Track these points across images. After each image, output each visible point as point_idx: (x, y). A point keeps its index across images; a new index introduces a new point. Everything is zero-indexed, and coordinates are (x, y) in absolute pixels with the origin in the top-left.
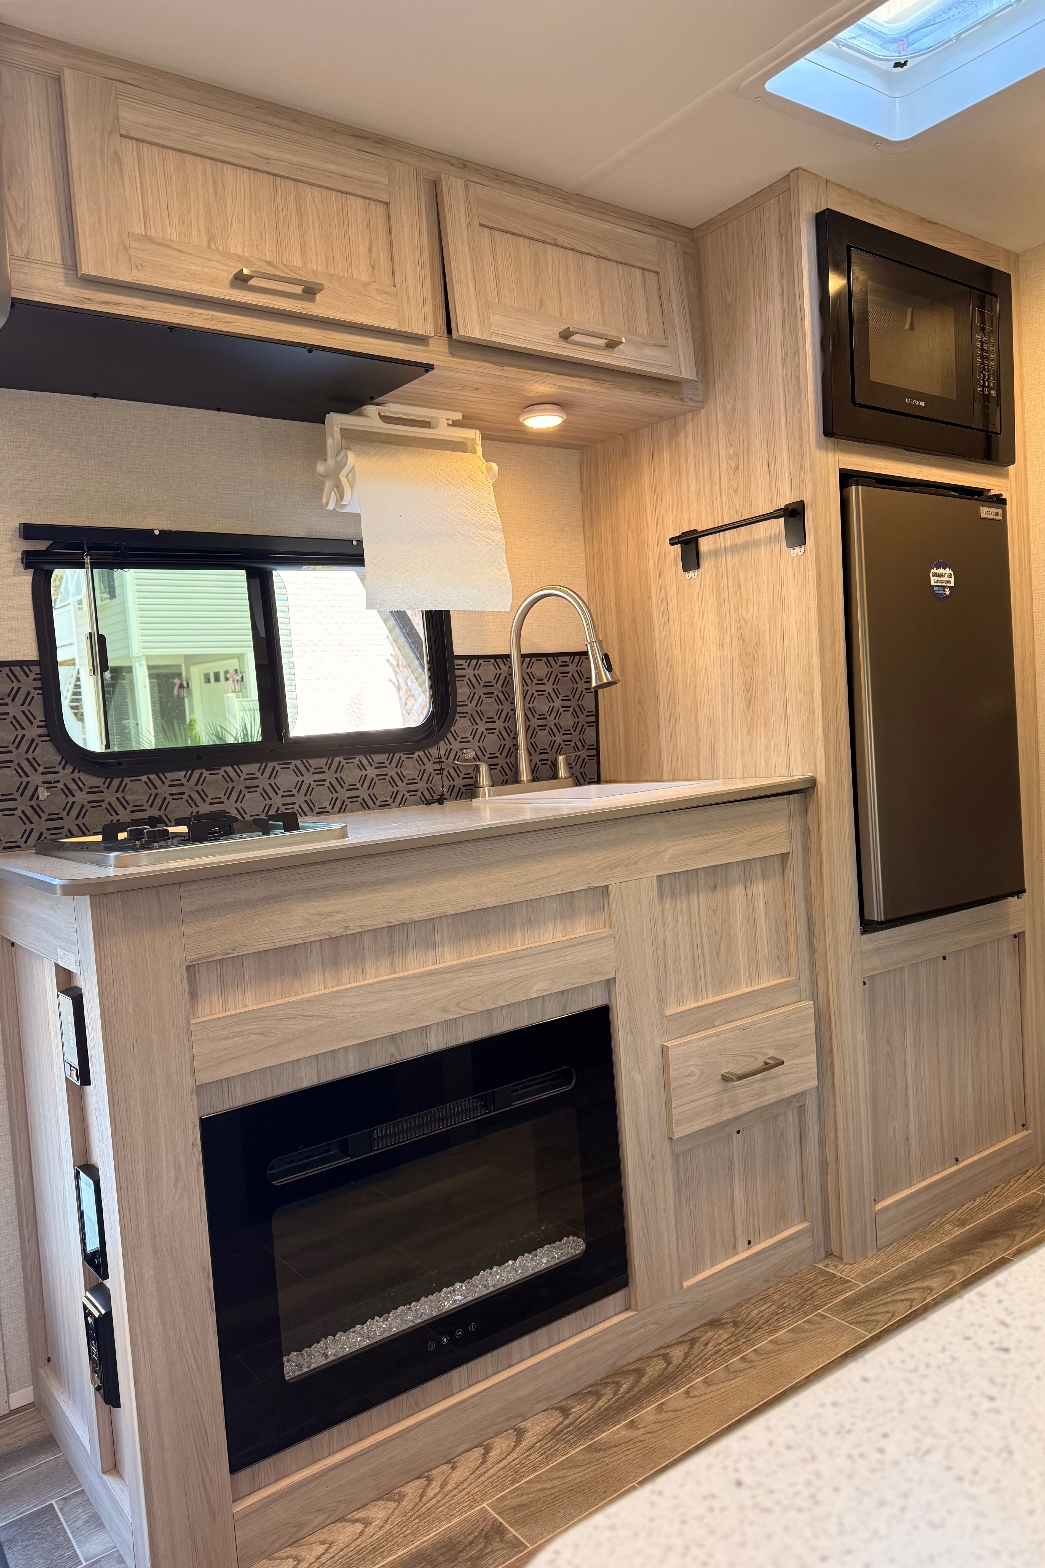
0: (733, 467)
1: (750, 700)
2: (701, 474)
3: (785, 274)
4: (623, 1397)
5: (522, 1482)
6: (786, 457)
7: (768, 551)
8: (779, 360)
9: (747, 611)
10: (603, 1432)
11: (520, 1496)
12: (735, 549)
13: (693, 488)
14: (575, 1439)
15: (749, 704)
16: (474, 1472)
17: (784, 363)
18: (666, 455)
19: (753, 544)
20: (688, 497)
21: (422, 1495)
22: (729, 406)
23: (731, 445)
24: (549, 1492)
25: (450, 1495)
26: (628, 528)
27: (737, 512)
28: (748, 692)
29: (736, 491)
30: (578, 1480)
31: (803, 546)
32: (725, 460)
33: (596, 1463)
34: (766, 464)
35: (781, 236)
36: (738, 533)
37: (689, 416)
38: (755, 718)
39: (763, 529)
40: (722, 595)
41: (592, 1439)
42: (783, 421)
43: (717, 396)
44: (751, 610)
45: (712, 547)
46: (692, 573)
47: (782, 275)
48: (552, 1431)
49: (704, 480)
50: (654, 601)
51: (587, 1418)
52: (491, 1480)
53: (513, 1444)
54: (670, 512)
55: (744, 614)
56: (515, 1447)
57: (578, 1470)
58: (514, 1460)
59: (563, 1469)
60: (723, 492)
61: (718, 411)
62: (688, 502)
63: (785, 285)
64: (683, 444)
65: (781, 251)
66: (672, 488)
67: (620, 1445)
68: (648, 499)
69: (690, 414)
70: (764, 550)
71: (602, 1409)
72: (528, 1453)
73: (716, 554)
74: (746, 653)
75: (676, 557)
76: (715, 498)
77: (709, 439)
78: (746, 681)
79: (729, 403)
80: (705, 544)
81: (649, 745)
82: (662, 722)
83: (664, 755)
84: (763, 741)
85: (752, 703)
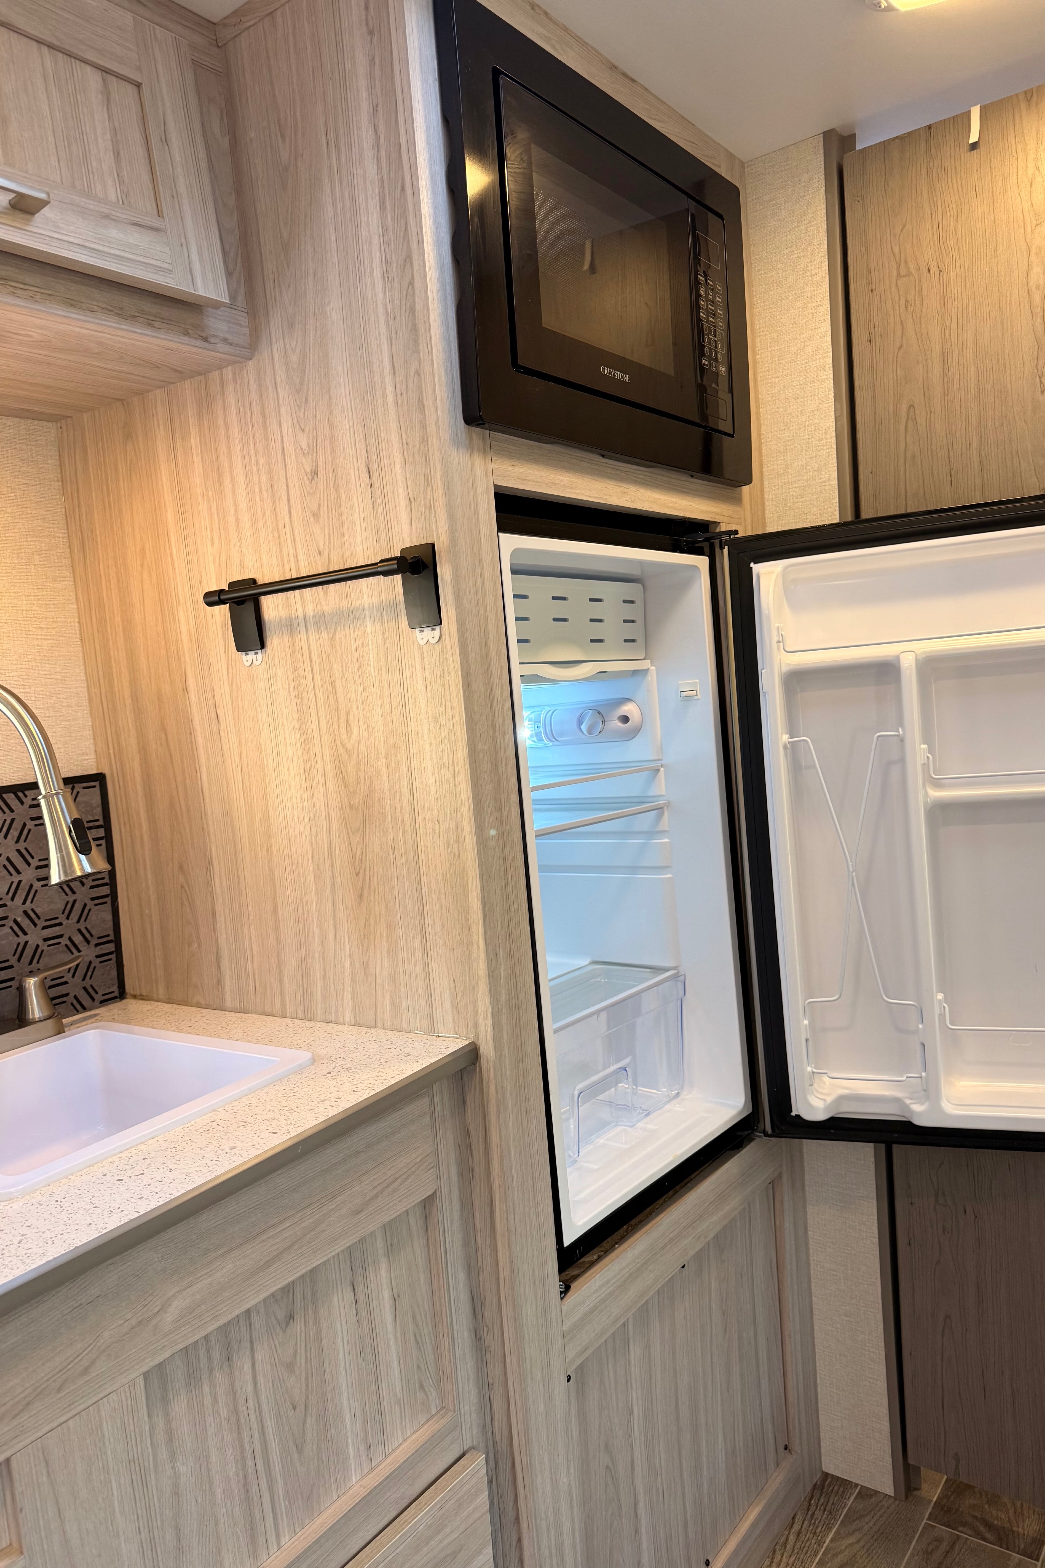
0: (308, 470)
1: (362, 889)
2: (256, 478)
3: (380, 109)
6: (399, 461)
7: (379, 629)
8: (377, 273)
9: (349, 734)
12: (321, 621)
13: (243, 504)
15: (361, 896)
17: (385, 277)
18: (194, 440)
20: (237, 519)
22: (294, 358)
23: (303, 430)
26: (142, 565)
27: (320, 553)
28: (357, 874)
29: (316, 515)
31: (437, 628)
32: (293, 456)
34: (365, 470)
35: (371, 33)
36: (326, 593)
37: (228, 372)
38: (372, 922)
39: (367, 591)
40: (306, 701)
42: (390, 389)
43: (274, 339)
44: (355, 731)
45: (283, 613)
46: (251, 655)
47: (375, 109)
49: (260, 490)
50: (193, 697)
54: (209, 542)
55: (344, 736)
60: (294, 515)
61: (277, 367)
62: (238, 526)
63: (382, 128)
64: (221, 422)
65: (372, 61)
66: (208, 500)
68: (170, 516)
69: (229, 368)
70: (371, 629)
73: (290, 626)
74: (352, 807)
75: (224, 625)
76: (281, 526)
77: (264, 416)
78: (354, 857)
79: (293, 351)
80: (270, 608)
81: (199, 946)
82: (219, 908)
83: (225, 964)
84: (386, 963)
85: (366, 895)
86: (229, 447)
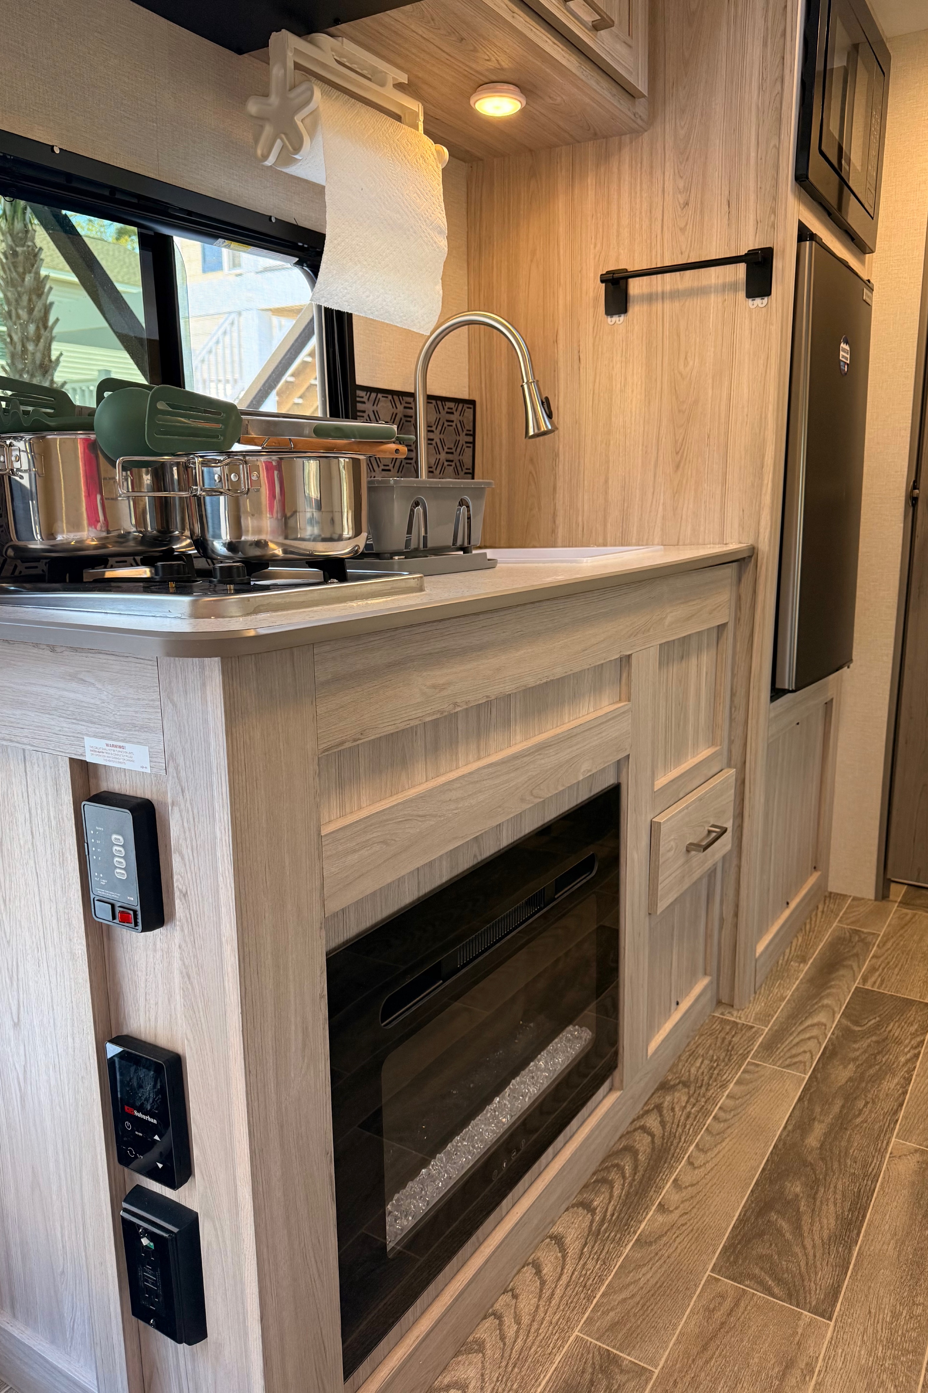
0: (682, 202)
1: (680, 462)
2: (638, 206)
4: (634, 1180)
5: (598, 1296)
6: (752, 197)
7: (720, 300)
8: (755, 85)
9: (686, 365)
10: (641, 1222)
11: (606, 1313)
12: (675, 295)
14: (618, 1236)
15: (678, 467)
16: (540, 1296)
17: (761, 88)
18: (591, 180)
19: (702, 291)
20: (618, 231)
21: (503, 1338)
22: (682, 133)
23: (681, 177)
24: (632, 1302)
25: (533, 1330)
26: (532, 261)
27: (682, 253)
28: (677, 453)
29: (683, 230)
30: (652, 1282)
31: (766, 299)
32: (671, 193)
33: (657, 1258)
34: (726, 203)
36: (682, 278)
37: (626, 138)
38: (684, 482)
39: (714, 275)
40: (654, 345)
41: (635, 1232)
42: (753, 154)
43: (667, 119)
44: (691, 363)
45: (646, 290)
46: (615, 319)
48: (589, 1232)
49: (641, 213)
51: (615, 1209)
52: (564, 1302)
53: (559, 1255)
54: (592, 246)
55: (681, 367)
56: (564, 1257)
57: (644, 1270)
58: (573, 1273)
59: (629, 1272)
60: (665, 228)
61: (667, 137)
62: (618, 236)
64: (615, 170)
66: (597, 218)
67: (666, 1233)
68: (562, 229)
69: (628, 136)
70: (714, 300)
71: (623, 1197)
72: (582, 1262)
73: (650, 298)
74: (679, 411)
75: (596, 299)
76: (653, 236)
77: (652, 167)
78: (676, 442)
79: (682, 128)
80: (636, 287)
81: (540, 509)
82: (560, 484)
83: (560, 520)
84: (691, 506)
85: (682, 465)
86: (619, 186)
